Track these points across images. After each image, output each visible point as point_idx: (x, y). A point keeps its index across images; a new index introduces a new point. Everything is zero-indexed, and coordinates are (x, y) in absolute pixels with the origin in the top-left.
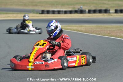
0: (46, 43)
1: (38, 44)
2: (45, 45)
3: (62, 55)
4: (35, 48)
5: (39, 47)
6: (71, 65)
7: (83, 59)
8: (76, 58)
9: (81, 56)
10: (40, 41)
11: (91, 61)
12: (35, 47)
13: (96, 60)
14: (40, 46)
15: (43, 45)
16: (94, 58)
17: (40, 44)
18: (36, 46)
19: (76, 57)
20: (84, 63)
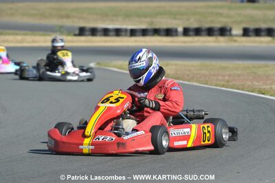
0: (125, 96)
1: (108, 99)
2: (121, 100)
3: (158, 124)
4: (99, 107)
5: (108, 104)
6: (177, 144)
7: (206, 131)
8: (188, 130)
9: (202, 126)
10: (112, 92)
11: (226, 137)
12: (100, 104)
14: (111, 103)
15: (117, 100)
16: (233, 131)
17: (112, 99)
18: (103, 102)
19: (191, 128)
20: (209, 141)
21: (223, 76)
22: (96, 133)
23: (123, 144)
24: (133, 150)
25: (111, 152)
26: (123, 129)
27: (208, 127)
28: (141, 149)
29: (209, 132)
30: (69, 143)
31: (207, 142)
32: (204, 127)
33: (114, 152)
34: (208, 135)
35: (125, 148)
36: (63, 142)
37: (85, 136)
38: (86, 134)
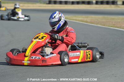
10: (40, 34)
11: (98, 56)
12: (33, 40)
13: (105, 56)
14: (39, 39)
15: (43, 38)
16: (102, 54)
19: (80, 52)
20: (89, 59)
21: (112, 22)
22: (31, 54)
23: (45, 61)
24: (50, 64)
25: (39, 65)
26: (45, 52)
27: (89, 52)
28: (54, 63)
29: (89, 54)
30: (17, 60)
31: (88, 60)
32: (87, 52)
33: (40, 65)
34: (89, 56)
35: (46, 63)
36: (14, 59)
37: (25, 56)
38: (26, 55)
